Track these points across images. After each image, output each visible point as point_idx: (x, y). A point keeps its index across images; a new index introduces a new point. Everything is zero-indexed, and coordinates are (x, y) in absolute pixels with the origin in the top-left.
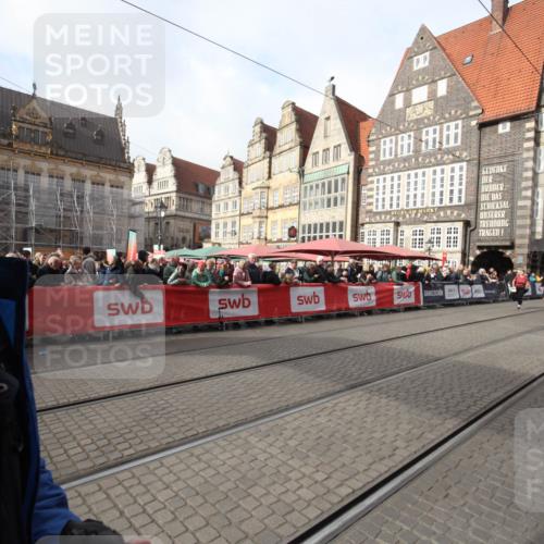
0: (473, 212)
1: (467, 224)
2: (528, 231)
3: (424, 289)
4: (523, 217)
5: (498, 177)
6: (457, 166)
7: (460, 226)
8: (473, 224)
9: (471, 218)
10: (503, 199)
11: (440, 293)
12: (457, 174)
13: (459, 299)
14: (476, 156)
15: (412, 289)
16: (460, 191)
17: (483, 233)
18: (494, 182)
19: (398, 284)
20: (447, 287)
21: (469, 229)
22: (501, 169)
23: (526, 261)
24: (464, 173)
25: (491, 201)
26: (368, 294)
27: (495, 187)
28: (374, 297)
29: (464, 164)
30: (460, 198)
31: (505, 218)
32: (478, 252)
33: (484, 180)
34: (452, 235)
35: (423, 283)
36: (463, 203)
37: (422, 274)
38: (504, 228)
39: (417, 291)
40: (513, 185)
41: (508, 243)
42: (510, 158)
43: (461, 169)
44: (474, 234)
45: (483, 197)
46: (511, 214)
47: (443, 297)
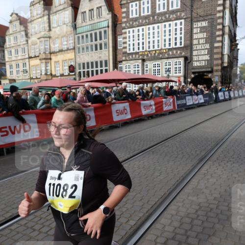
0: (189, 51)
1: (186, 59)
2: (220, 62)
3: (177, 100)
4: (217, 53)
5: (203, 29)
6: (178, 22)
7: (182, 60)
8: (189, 58)
9: (188, 55)
10: (206, 43)
11: (184, 102)
12: (179, 27)
13: (193, 104)
14: (190, 16)
15: (171, 100)
16: (181, 38)
17: (195, 64)
18: (201, 32)
19: (165, 98)
20: (187, 98)
21: (187, 62)
22: (204, 24)
23: (220, 79)
24: (183, 26)
25: (199, 44)
26: (151, 105)
27: (201, 35)
28: (154, 107)
29: (183, 21)
30: (181, 42)
31: (207, 55)
32: (193, 76)
33: (195, 31)
34: (178, 66)
35: (177, 96)
36: (183, 46)
37: (175, 91)
38: (207, 60)
39: (174, 101)
40: (212, 34)
41: (210, 69)
42: (210, 17)
43: (181, 23)
44: (190, 65)
45: (195, 42)
46: (211, 52)
47: (186, 104)
